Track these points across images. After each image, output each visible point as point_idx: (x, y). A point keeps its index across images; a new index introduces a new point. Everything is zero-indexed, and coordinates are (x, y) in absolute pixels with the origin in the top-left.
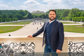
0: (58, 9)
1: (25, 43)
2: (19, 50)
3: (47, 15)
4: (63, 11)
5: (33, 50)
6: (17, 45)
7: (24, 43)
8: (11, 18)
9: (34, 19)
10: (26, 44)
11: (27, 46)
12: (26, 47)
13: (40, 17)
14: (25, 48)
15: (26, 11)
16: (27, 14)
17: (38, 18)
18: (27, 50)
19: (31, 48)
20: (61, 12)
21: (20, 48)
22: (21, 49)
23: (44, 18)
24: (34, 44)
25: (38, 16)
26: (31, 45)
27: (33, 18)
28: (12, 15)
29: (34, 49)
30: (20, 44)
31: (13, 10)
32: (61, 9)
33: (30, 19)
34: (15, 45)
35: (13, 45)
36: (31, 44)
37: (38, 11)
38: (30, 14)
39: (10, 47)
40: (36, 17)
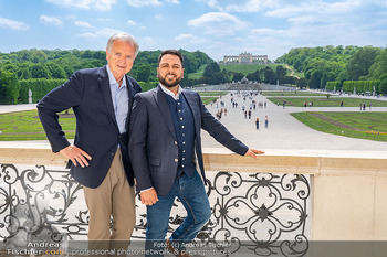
0: (328, 47)
1: (273, 177)
2: (248, 201)
3: (280, 68)
4: (348, 53)
5: (301, 202)
6: (242, 181)
7: (268, 177)
8: (144, 80)
9: (228, 85)
10: (274, 180)
11: (278, 186)
12: (274, 190)
13: (254, 77)
14: (270, 195)
15: (199, 54)
16: (203, 67)
17: (244, 82)
18: (279, 203)
19: (293, 194)
20: (339, 57)
21: (252, 192)
22: (256, 196)
23: (266, 82)
24: (307, 183)
25: (246, 74)
26: (294, 186)
27: (224, 83)
28: (148, 69)
29: (305, 199)
30: (254, 179)
31: (151, 52)
32: (340, 48)
33: (212, 86)
34: (235, 182)
35: (228, 180)
36: (293, 181)
37: (246, 56)
38: (215, 66)
39: (215, 188)
40: (238, 77)
